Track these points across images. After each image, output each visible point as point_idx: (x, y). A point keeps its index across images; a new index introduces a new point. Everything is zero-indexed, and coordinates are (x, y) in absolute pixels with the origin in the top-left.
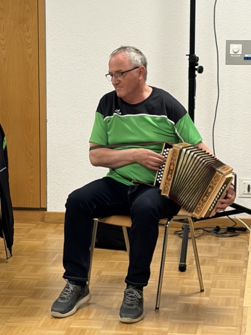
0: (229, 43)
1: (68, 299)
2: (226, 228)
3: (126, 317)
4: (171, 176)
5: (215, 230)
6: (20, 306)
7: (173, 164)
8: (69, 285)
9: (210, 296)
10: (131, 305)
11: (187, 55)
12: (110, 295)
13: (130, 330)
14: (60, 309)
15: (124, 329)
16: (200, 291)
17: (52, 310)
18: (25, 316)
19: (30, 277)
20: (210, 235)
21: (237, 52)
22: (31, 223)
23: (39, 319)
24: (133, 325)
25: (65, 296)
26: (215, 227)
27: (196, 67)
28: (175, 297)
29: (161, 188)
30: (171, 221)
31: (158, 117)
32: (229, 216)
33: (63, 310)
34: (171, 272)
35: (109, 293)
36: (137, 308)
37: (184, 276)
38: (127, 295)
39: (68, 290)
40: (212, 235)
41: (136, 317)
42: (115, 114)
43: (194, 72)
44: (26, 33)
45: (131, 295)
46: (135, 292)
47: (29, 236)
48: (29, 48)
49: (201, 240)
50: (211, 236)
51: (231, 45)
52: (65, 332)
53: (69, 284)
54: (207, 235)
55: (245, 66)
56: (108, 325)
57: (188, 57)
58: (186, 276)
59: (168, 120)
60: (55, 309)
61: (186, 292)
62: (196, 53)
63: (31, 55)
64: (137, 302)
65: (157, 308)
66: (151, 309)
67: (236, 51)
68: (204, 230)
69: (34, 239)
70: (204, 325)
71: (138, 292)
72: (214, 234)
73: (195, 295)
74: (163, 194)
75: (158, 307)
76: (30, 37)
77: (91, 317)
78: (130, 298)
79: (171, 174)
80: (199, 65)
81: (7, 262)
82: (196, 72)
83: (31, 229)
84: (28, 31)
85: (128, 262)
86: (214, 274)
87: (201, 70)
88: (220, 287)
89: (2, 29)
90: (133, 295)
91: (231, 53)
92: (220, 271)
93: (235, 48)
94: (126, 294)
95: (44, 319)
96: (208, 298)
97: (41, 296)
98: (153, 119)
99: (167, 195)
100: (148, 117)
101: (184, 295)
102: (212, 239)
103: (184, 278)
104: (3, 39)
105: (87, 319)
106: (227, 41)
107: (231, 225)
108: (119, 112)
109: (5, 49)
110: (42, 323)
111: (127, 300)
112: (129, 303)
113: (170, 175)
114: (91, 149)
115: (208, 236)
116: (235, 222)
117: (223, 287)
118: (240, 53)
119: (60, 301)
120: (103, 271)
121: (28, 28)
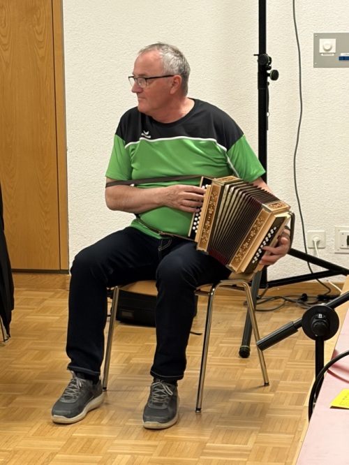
0: (317, 37)
1: (75, 398)
2: (316, 296)
3: (151, 420)
4: (210, 224)
5: (302, 299)
6: (10, 406)
7: (213, 207)
8: (75, 380)
9: (277, 392)
10: (160, 404)
11: (255, 55)
12: (136, 391)
13: (155, 440)
14: (65, 411)
15: (148, 438)
16: (263, 384)
17: (53, 414)
18: (13, 420)
19: (30, 367)
20: (292, 306)
21: (329, 50)
22: (47, 291)
23: (33, 424)
24: (161, 433)
25: (72, 394)
26: (301, 295)
27: (269, 72)
28: (227, 394)
29: (197, 240)
30: (218, 287)
31: (203, 140)
32: (320, 280)
33: (70, 412)
34: (229, 358)
35: (136, 388)
36: (166, 409)
37: (244, 364)
38: (154, 391)
39: (75, 386)
40: (297, 306)
41: (165, 421)
42: (141, 138)
43: (266, 79)
44: (37, 27)
45: (159, 390)
46: (165, 387)
47: (41, 309)
48: (40, 48)
49: (280, 313)
50: (295, 308)
51: (321, 40)
52: (64, 443)
53: (76, 378)
54: (288, 306)
55: (341, 69)
56: (126, 433)
57: (257, 57)
58: (248, 363)
59: (218, 144)
60: (57, 411)
61: (244, 386)
62: (267, 53)
63: (42, 59)
64: (167, 400)
65: (198, 409)
66: (189, 411)
67: (327, 48)
68: (286, 300)
69: (47, 314)
70: (259, 432)
71: (169, 386)
72: (299, 304)
73: (256, 390)
74: (199, 248)
75: (199, 407)
76: (41, 33)
77: (105, 421)
78: (158, 395)
79: (210, 221)
80: (273, 69)
81: (4, 345)
82: (269, 79)
83: (46, 299)
84: (39, 24)
85: (156, 344)
86: (289, 361)
87: (275, 76)
88: (293, 380)
89: (3, 22)
90: (162, 391)
91: (320, 52)
92: (298, 357)
93: (326, 44)
94: (152, 390)
95: (39, 425)
96: (273, 395)
97: (41, 393)
98: (197, 143)
99: (205, 251)
100: (189, 140)
101: (240, 391)
102: (296, 311)
103: (246, 367)
104: (5, 37)
105: (99, 424)
106: (315, 34)
107: (324, 292)
108: (148, 135)
109: (7, 49)
110: (34, 430)
111: (153, 397)
112: (155, 401)
113: (208, 222)
114: (107, 185)
115: (290, 308)
116: (329, 288)
117: (298, 379)
118: (333, 50)
119: (64, 401)
120: (133, 357)
121: (38, 20)
